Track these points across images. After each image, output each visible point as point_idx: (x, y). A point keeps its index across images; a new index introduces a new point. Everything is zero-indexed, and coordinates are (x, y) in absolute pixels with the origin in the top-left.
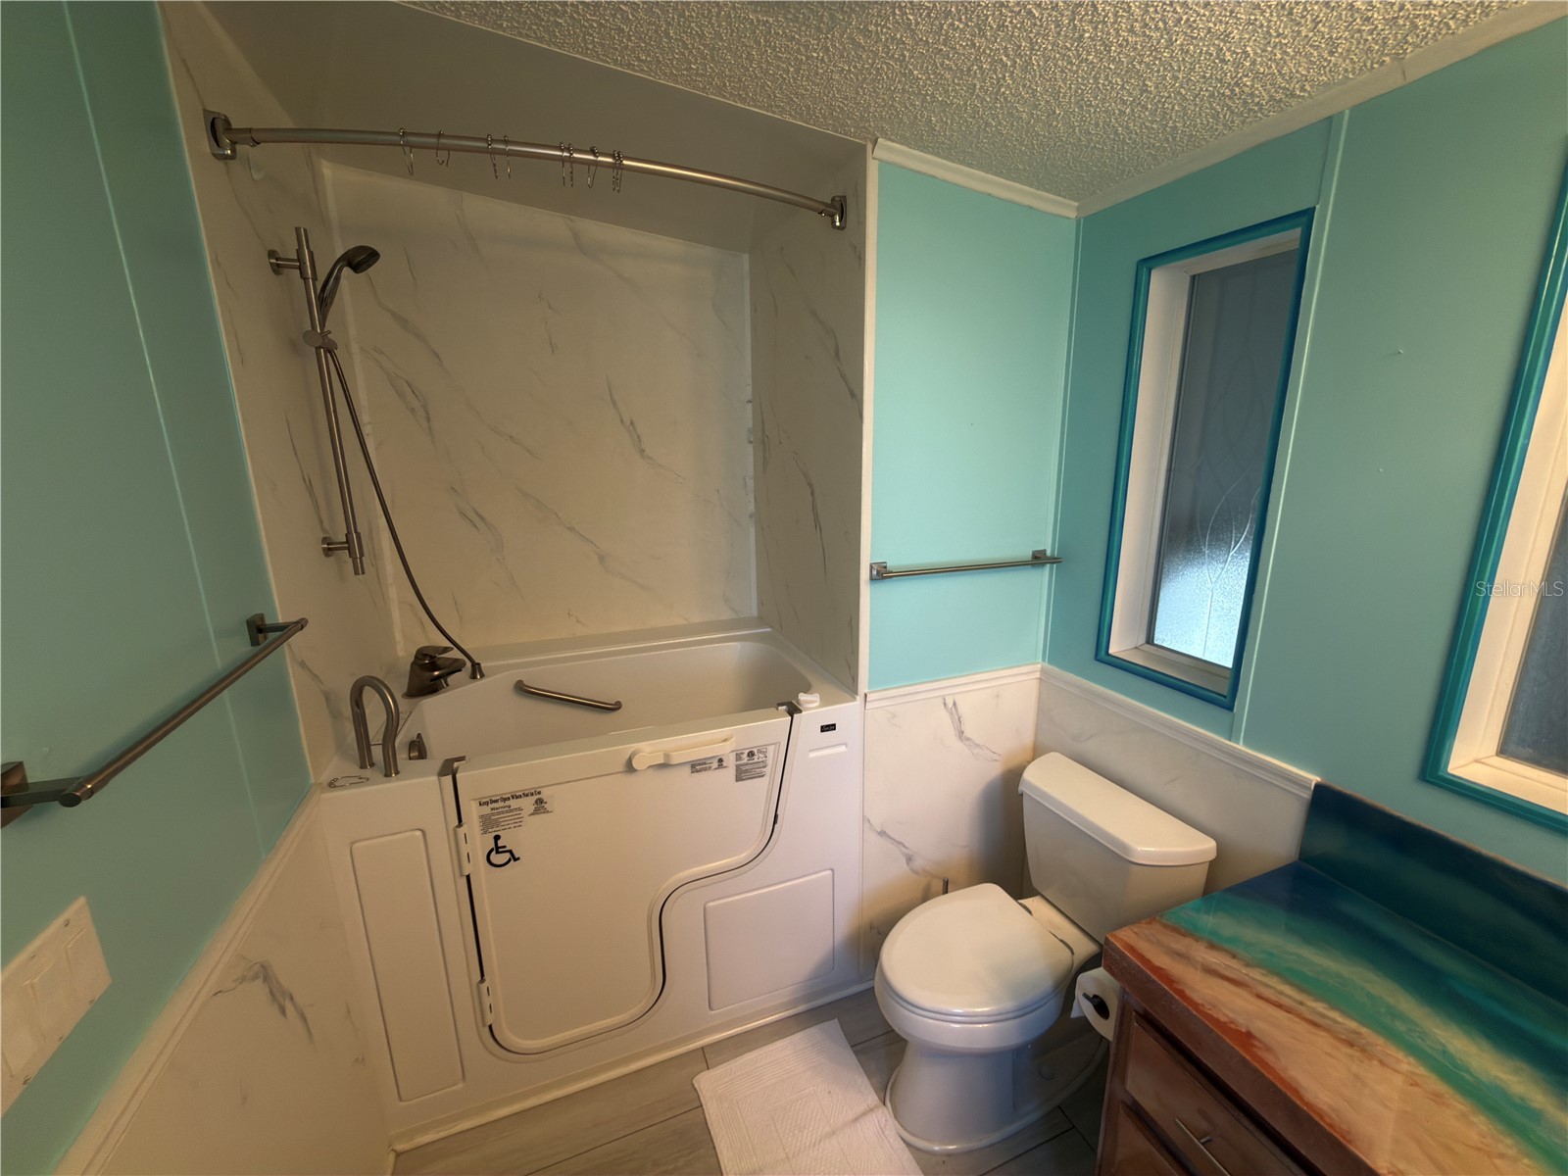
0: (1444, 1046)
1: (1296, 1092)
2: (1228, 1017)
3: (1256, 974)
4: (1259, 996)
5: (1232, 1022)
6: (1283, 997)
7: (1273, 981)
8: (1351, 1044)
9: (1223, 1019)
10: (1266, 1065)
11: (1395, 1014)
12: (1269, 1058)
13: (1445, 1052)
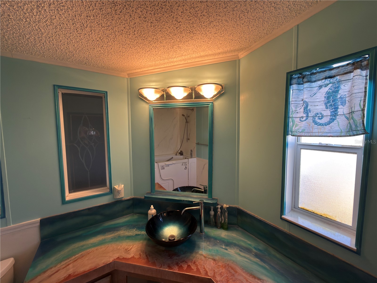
0: (91, 243)
1: (85, 272)
2: (63, 278)
3: (59, 266)
4: (64, 268)
5: (65, 277)
6: (67, 263)
7: (63, 263)
8: (83, 257)
9: (63, 279)
10: (78, 275)
11: (82, 246)
12: (76, 273)
13: (92, 244)
